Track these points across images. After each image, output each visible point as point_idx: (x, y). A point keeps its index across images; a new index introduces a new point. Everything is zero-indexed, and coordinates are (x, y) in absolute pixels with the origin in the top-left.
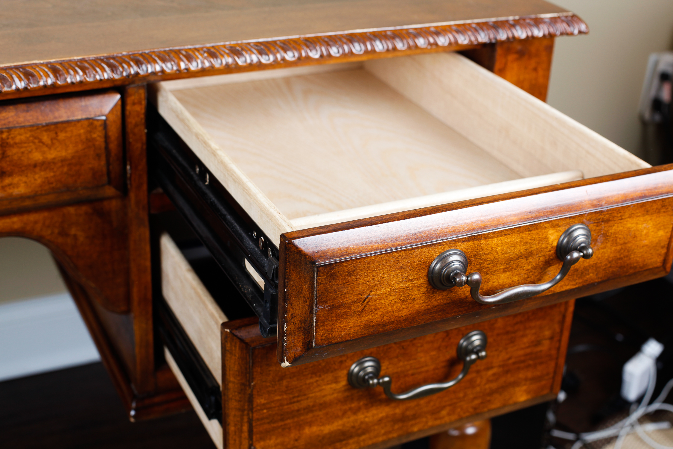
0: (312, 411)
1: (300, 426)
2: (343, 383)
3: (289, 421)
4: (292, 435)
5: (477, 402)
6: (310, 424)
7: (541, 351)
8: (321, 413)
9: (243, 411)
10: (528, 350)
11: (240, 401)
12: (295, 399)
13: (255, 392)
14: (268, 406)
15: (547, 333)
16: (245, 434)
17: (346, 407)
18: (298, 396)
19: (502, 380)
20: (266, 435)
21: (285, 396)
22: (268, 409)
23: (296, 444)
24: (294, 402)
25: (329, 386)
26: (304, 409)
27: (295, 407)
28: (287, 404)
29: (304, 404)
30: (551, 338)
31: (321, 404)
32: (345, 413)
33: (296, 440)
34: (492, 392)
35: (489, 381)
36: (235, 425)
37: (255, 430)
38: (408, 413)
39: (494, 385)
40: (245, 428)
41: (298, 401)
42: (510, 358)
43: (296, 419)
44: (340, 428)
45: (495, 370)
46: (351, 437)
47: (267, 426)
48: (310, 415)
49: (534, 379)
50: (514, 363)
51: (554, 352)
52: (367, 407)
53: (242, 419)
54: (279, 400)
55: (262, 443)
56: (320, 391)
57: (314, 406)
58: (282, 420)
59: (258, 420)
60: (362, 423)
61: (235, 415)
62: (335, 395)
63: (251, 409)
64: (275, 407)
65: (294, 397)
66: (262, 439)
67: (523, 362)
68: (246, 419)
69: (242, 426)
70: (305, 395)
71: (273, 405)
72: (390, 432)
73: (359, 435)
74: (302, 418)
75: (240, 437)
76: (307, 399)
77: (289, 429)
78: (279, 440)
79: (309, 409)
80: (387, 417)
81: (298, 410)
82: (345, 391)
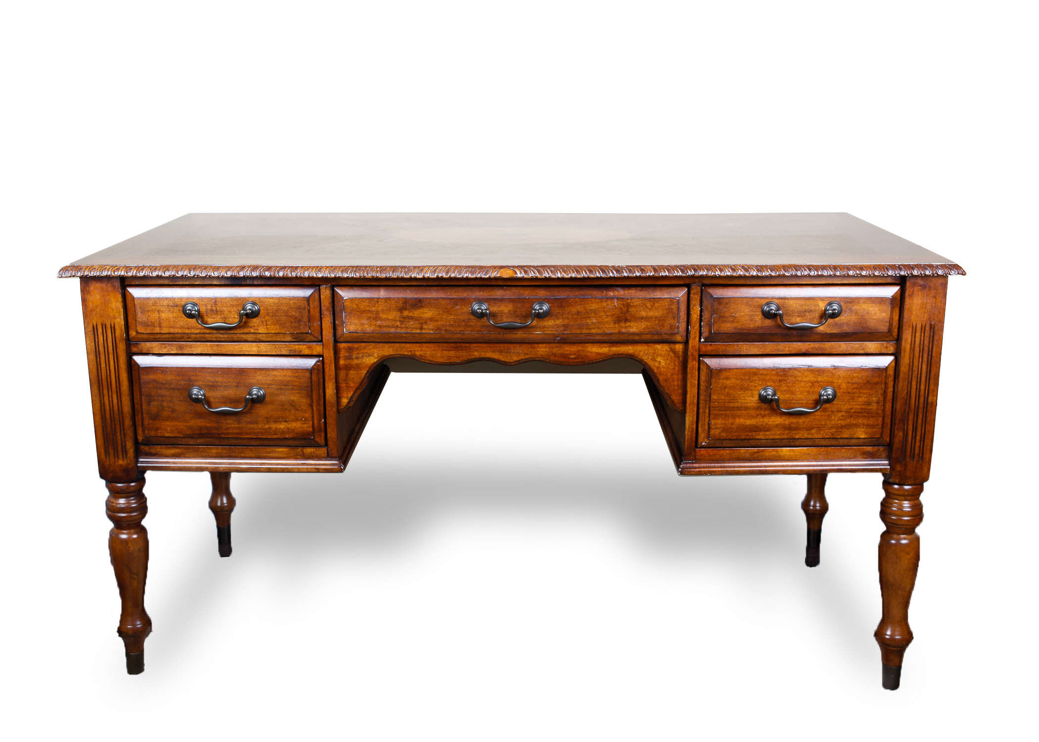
0: (740, 410)
1: (734, 417)
2: (756, 398)
3: (728, 412)
4: (730, 421)
5: (833, 430)
6: (739, 417)
7: (872, 409)
8: (745, 412)
9: (706, 401)
10: (863, 407)
11: (705, 396)
12: (732, 401)
13: (712, 392)
14: (718, 401)
15: (874, 399)
16: (707, 415)
17: (758, 412)
18: (733, 400)
19: (848, 421)
20: (717, 416)
21: (726, 398)
22: (718, 402)
23: (732, 426)
24: (731, 402)
25: (749, 398)
26: (736, 408)
27: (732, 405)
28: (728, 403)
29: (736, 405)
30: (878, 403)
31: (745, 407)
32: (757, 415)
33: (732, 424)
34: (842, 427)
35: (839, 419)
36: (703, 409)
37: (711, 412)
38: (792, 425)
39: (843, 423)
40: (707, 411)
41: (733, 402)
42: (852, 409)
43: (732, 412)
44: (755, 423)
45: (843, 413)
46: (761, 431)
47: (717, 412)
48: (739, 412)
49: (868, 426)
50: (855, 412)
51: (880, 412)
52: (770, 416)
53: (706, 406)
54: (723, 399)
55: (715, 421)
56: (745, 399)
57: (741, 407)
58: (725, 411)
59: (713, 407)
60: (766, 424)
61: (703, 403)
62: (752, 404)
63: (710, 401)
64: (721, 402)
65: (731, 400)
66: (714, 418)
67: (861, 413)
68: (707, 405)
69: (705, 410)
70: (737, 400)
71: (720, 401)
72: (783, 434)
73: (766, 431)
74: (735, 412)
75: (705, 416)
76: (738, 402)
77: (729, 416)
78: (723, 422)
79: (739, 409)
80: (780, 424)
81: (733, 408)
82: (757, 403)
